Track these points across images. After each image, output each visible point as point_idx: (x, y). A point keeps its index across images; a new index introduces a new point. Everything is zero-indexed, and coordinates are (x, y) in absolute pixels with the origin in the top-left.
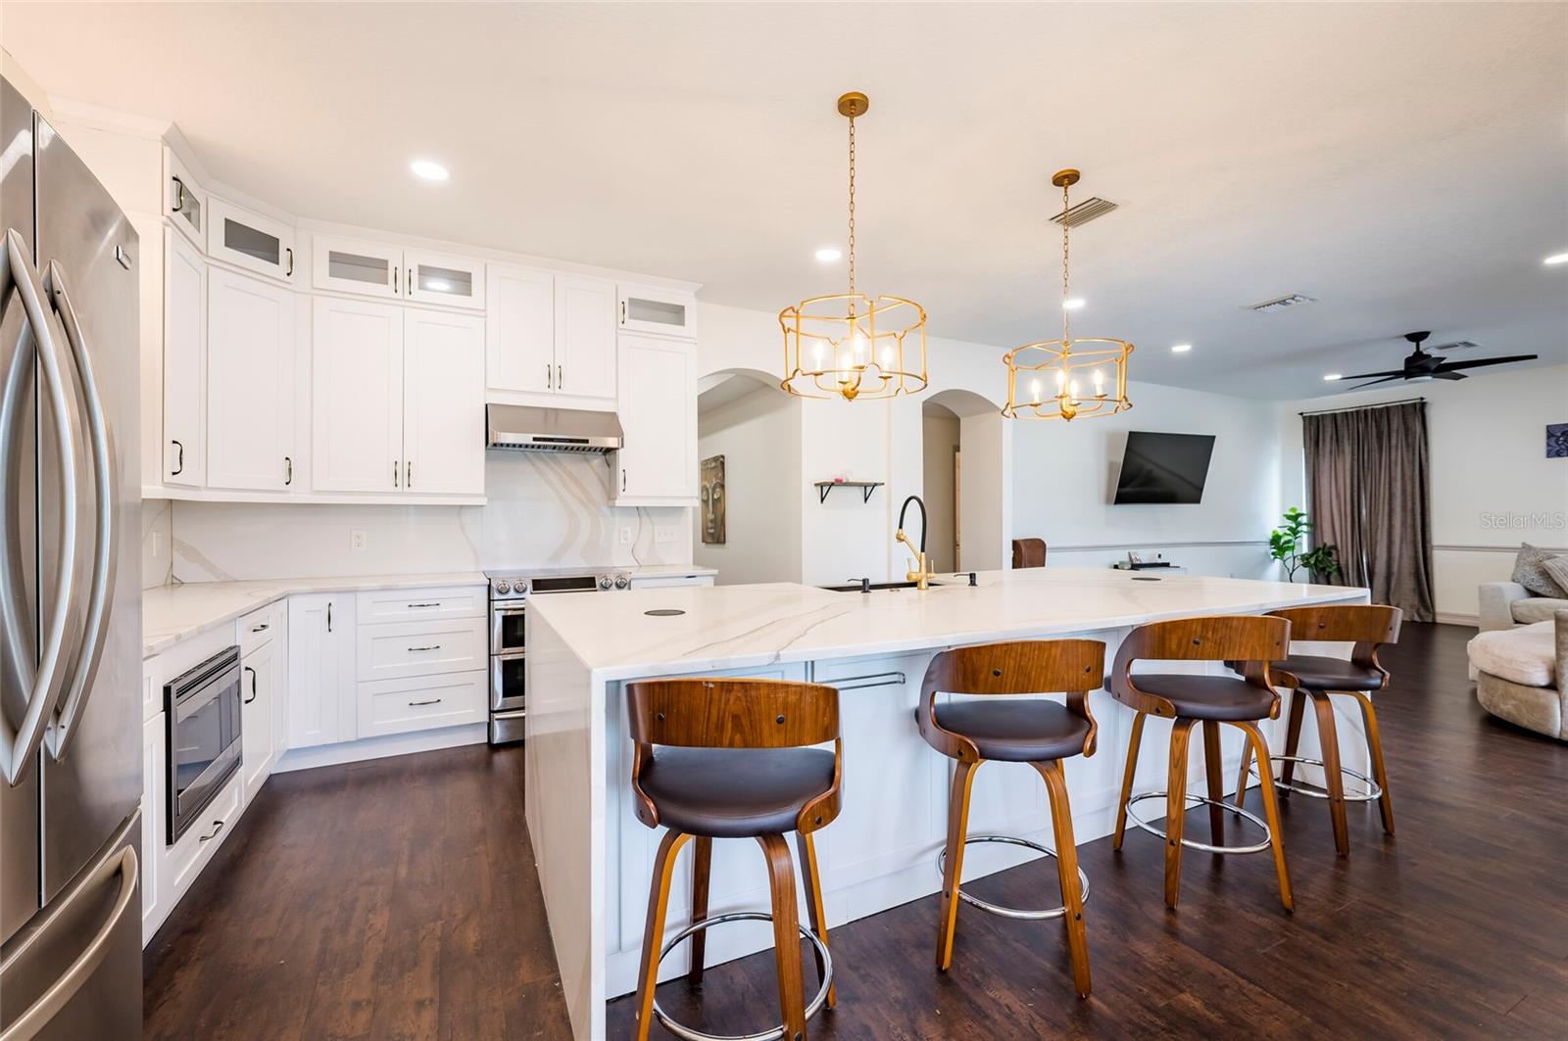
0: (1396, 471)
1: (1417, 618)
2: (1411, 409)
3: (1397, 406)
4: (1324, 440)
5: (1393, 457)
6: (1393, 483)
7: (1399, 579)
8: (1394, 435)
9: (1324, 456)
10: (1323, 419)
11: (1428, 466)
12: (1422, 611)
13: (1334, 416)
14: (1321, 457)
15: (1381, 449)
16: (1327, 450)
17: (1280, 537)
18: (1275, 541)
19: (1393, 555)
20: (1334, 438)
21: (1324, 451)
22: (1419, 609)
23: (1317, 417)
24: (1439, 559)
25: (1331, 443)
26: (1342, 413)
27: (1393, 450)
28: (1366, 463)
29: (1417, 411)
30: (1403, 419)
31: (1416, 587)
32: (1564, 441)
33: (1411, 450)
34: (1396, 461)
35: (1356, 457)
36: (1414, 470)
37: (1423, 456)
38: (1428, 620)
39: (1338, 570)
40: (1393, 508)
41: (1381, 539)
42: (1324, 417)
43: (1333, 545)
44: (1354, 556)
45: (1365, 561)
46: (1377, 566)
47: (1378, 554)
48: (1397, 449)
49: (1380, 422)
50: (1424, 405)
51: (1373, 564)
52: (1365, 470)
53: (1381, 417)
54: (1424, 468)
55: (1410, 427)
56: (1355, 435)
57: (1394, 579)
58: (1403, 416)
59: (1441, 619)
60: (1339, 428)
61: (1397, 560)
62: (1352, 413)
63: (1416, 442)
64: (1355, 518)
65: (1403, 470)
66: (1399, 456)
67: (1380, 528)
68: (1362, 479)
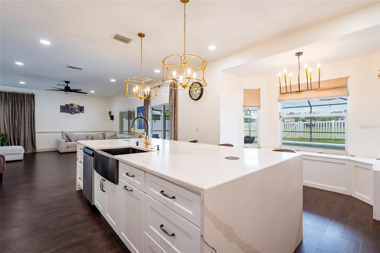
0: (26, 112)
1: (32, 152)
2: (30, 96)
3: (27, 94)
4: (1, 100)
5: (25, 108)
6: (25, 115)
7: (27, 142)
9: (2, 105)
11: (35, 111)
12: (34, 150)
13: (5, 93)
15: (22, 105)
16: (3, 103)
20: (5, 99)
21: (1, 103)
24: (37, 135)
25: (4, 101)
26: (5, 92)
27: (25, 106)
28: (17, 109)
29: (32, 96)
30: (28, 98)
31: (32, 144)
32: (64, 109)
33: (30, 107)
34: (26, 109)
35: (14, 107)
36: (31, 112)
37: (34, 109)
38: (35, 152)
39: (8, 141)
40: (26, 122)
41: (22, 131)
42: (2, 93)
43: (5, 132)
44: (13, 136)
45: (16, 137)
46: (21, 138)
47: (21, 135)
48: (27, 106)
49: (21, 97)
50: (34, 95)
51: (19, 138)
52: (17, 111)
53: (21, 96)
54: (34, 112)
55: (30, 100)
56: (13, 100)
57: (26, 142)
58: (28, 97)
59: (37, 151)
60: (7, 97)
61: (27, 136)
62: (12, 93)
63: (32, 105)
64: (13, 125)
65: (28, 112)
66: (27, 108)
67: (22, 128)
68: (16, 113)
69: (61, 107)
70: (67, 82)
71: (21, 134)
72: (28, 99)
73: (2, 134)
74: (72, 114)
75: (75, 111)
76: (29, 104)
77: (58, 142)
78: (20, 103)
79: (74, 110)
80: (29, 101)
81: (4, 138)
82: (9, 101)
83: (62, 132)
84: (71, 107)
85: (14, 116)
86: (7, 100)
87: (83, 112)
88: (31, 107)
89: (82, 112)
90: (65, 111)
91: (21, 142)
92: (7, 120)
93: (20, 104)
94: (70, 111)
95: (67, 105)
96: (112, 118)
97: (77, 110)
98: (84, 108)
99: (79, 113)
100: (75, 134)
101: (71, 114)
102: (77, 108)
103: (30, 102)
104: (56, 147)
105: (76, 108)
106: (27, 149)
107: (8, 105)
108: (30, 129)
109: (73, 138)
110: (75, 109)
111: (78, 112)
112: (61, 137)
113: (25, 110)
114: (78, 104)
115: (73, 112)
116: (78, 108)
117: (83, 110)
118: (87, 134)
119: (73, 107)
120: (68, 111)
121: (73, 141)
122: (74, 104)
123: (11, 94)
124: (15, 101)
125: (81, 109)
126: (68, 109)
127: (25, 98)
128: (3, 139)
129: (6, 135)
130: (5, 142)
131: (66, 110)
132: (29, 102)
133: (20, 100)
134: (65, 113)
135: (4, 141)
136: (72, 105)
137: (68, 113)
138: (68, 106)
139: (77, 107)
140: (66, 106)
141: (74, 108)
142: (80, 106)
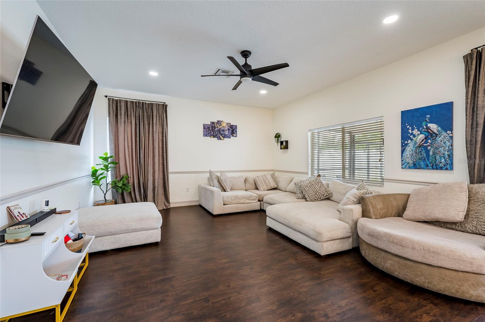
0: (156, 136)
1: (165, 208)
2: (161, 107)
3: (156, 104)
4: (121, 115)
5: (154, 129)
6: (155, 142)
7: (158, 190)
8: (155, 118)
9: (121, 123)
10: (120, 102)
11: (168, 135)
12: (166, 203)
13: (126, 102)
14: (119, 124)
15: (149, 124)
16: (123, 120)
17: (96, 171)
18: (94, 174)
19: (155, 178)
20: (126, 114)
21: (121, 121)
22: (165, 203)
23: (117, 101)
24: (171, 177)
25: (125, 117)
26: (125, 100)
27: (155, 126)
28: (142, 130)
29: (164, 107)
30: (158, 111)
31: (164, 193)
32: (208, 131)
33: (161, 126)
34: (156, 131)
35: (138, 127)
36: (163, 137)
37: (166, 130)
38: (169, 208)
39: (130, 188)
40: (155, 154)
41: (150, 170)
42: (121, 101)
43: (126, 174)
44: (137, 180)
45: (142, 182)
46: (149, 184)
47: (149, 178)
48: (156, 125)
49: (149, 110)
50: (166, 106)
51: (146, 183)
52: (142, 134)
53: (149, 107)
54: (166, 136)
55: (161, 115)
56: (137, 115)
57: (156, 190)
58: (158, 109)
59: (172, 206)
60: (129, 109)
61: (157, 180)
62: (136, 102)
63: (164, 123)
64: (138, 159)
65: (158, 136)
66: (157, 129)
67: (149, 164)
68: (141, 139)
69: (204, 126)
70: (246, 54)
71: (149, 176)
72: (159, 113)
73: (121, 177)
74: (220, 139)
75: (224, 134)
76: (159, 121)
77: (202, 190)
78: (147, 120)
79: (222, 132)
80: (159, 116)
81: (124, 183)
82: (131, 117)
83: (210, 172)
84: (218, 126)
85: (138, 143)
86: (129, 116)
87: (236, 136)
88: (163, 126)
89: (234, 136)
90: (210, 134)
91: (148, 190)
92: (129, 152)
93: (146, 122)
94: (217, 133)
95: (213, 123)
96: (285, 145)
97: (227, 133)
98: (236, 128)
99: (230, 138)
100: (229, 175)
101: (218, 139)
102: (227, 129)
103: (161, 118)
104: (197, 199)
105: (225, 129)
106: (158, 202)
107: (129, 124)
108: (161, 166)
109: (228, 184)
110: (224, 131)
111: (228, 137)
112: (206, 181)
113: (154, 133)
114: (229, 122)
115: (221, 136)
116: (229, 129)
117: (236, 132)
118: (245, 175)
119: (221, 127)
120: (215, 134)
121: (228, 190)
122: (222, 121)
123: (134, 104)
124: (140, 117)
125: (233, 130)
126: (215, 130)
127: (154, 111)
128: (123, 185)
129: (127, 179)
130: (127, 190)
131: (211, 132)
132: (159, 119)
133: (147, 115)
134: (210, 137)
135: (125, 188)
136: (219, 122)
137: (214, 137)
138: (214, 125)
139: (227, 126)
140: (212, 125)
141: (223, 129)
142: (231, 124)
